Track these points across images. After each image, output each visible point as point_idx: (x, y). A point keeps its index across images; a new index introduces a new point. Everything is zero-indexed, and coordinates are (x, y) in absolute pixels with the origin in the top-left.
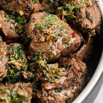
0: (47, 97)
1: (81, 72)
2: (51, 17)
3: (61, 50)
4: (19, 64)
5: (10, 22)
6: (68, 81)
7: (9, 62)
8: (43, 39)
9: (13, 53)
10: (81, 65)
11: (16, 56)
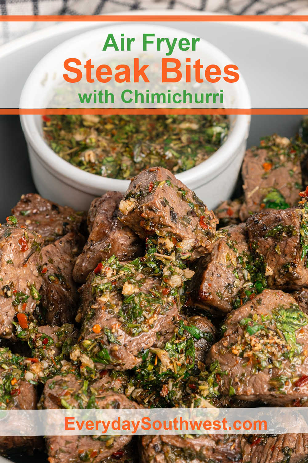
0: (158, 453)
1: (287, 455)
2: (294, 318)
3: (256, 391)
4: (169, 364)
5: (240, 275)
6: (214, 452)
7: (153, 349)
8: (238, 350)
9: (182, 337)
10: (302, 443)
11: (182, 346)
